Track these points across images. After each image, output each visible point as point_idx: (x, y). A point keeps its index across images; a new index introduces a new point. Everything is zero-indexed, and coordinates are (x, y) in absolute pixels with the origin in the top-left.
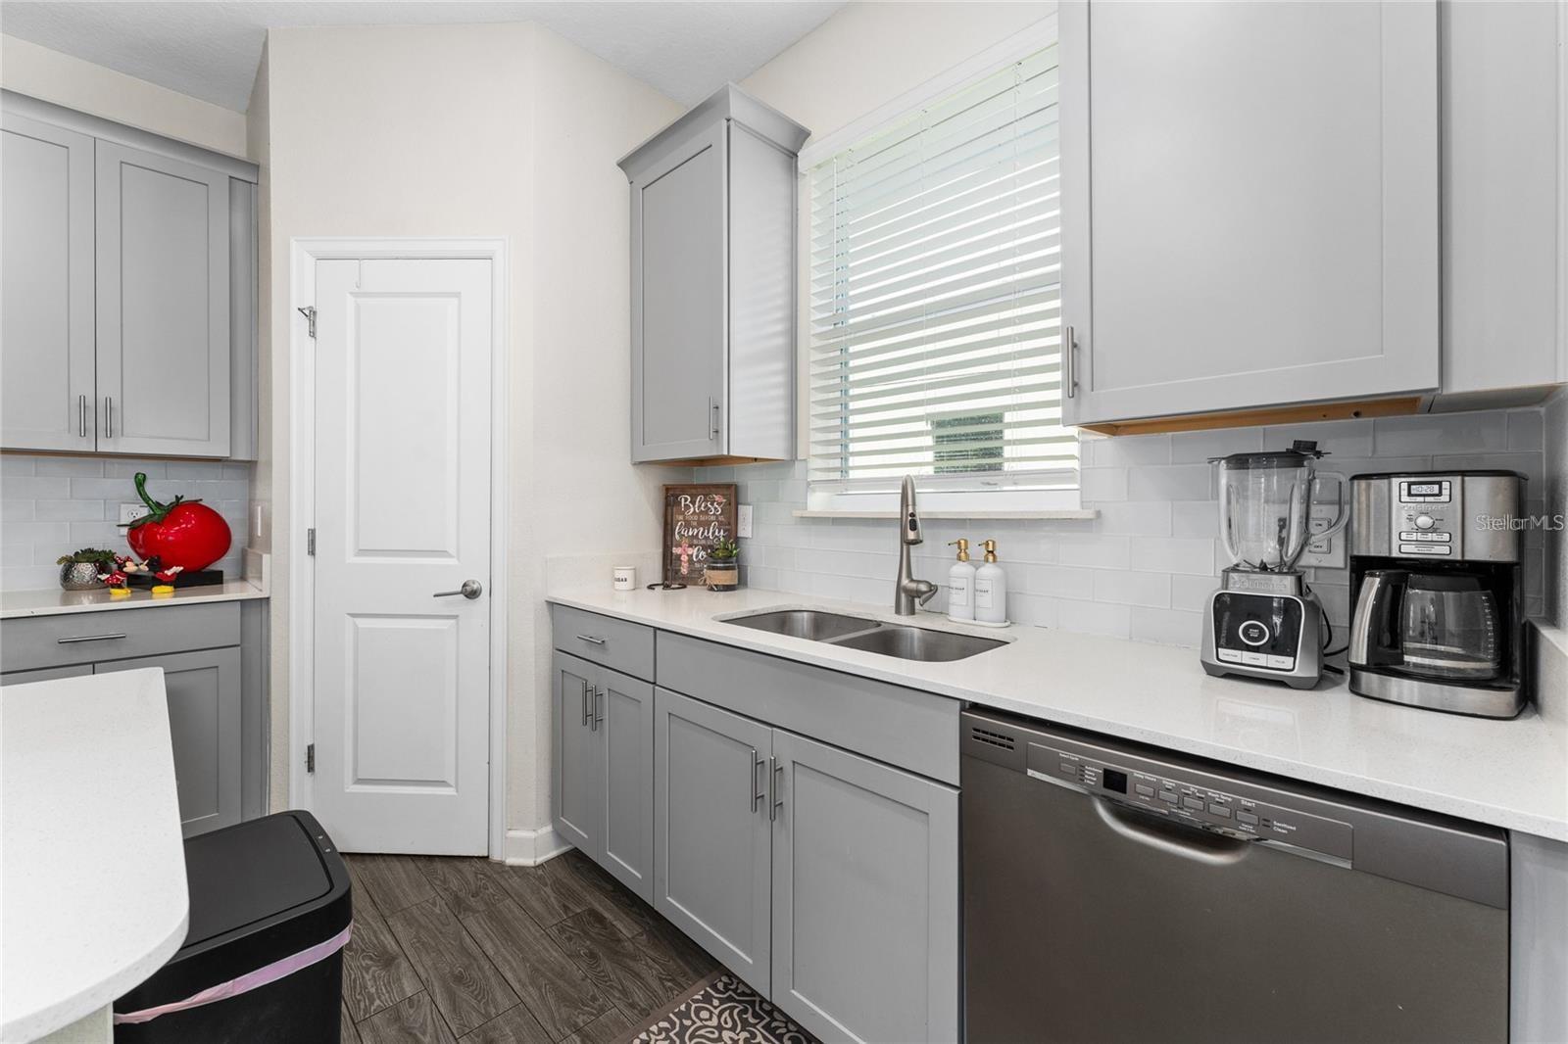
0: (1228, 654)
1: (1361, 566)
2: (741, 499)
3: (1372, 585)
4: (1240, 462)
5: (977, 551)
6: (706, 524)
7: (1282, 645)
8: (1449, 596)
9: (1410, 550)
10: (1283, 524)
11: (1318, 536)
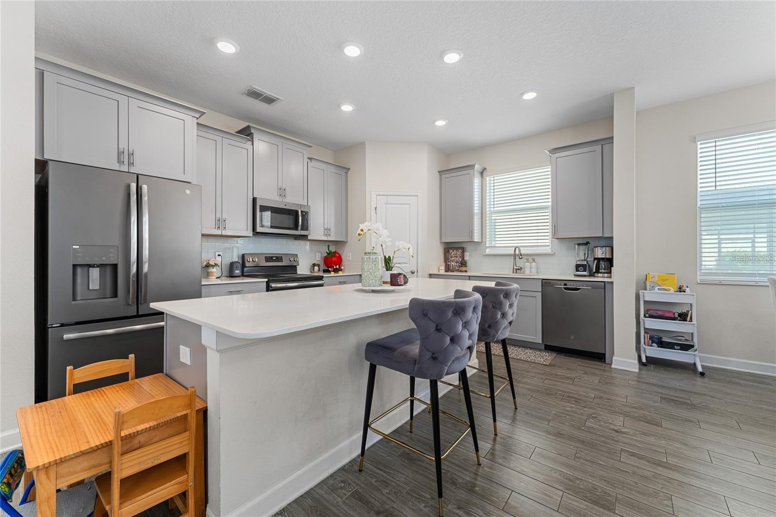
0: (578, 273)
1: (595, 259)
2: (465, 250)
3: (596, 261)
4: (579, 244)
5: (531, 260)
6: (457, 257)
7: (585, 271)
8: (606, 263)
9: (600, 257)
10: (585, 254)
11: (590, 256)
